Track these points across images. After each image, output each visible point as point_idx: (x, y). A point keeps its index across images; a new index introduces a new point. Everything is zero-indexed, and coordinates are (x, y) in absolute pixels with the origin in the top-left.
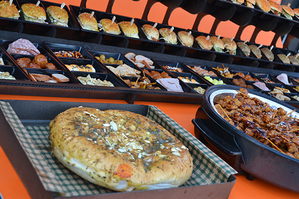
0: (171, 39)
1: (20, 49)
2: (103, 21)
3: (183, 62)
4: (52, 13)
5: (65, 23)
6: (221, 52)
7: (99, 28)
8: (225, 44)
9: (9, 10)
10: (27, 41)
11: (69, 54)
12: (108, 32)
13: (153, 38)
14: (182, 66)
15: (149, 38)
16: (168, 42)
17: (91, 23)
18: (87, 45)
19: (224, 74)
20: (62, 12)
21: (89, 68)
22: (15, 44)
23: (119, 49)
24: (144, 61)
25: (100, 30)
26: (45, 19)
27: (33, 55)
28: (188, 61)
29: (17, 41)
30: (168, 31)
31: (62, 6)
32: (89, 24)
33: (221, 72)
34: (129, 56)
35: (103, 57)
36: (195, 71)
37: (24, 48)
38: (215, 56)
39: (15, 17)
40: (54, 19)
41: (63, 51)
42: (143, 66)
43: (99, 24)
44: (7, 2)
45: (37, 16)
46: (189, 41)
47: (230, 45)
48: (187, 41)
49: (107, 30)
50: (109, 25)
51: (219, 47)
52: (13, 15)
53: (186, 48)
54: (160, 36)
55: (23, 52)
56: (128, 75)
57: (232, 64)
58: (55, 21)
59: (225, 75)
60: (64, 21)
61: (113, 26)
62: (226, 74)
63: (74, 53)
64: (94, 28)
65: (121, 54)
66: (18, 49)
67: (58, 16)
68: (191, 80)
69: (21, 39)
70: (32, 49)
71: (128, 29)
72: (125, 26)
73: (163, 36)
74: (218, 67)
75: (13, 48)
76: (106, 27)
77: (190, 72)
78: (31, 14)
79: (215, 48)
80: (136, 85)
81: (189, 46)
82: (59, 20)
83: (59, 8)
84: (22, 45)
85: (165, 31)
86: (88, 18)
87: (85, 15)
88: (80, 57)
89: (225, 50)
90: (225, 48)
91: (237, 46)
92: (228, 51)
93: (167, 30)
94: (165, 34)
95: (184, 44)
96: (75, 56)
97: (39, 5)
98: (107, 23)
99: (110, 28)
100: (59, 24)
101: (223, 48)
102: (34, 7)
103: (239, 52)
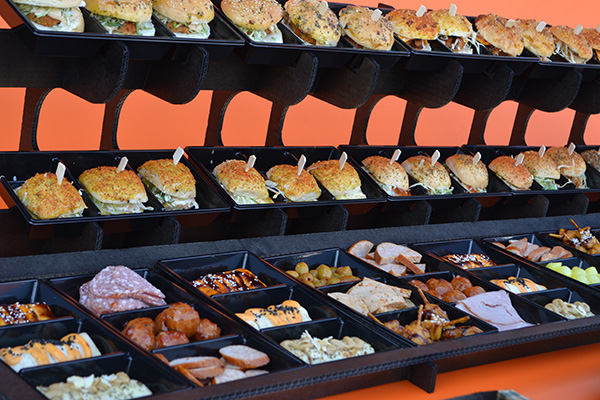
0: (438, 182)
1: (116, 297)
2: (276, 172)
3: (480, 235)
4: (158, 182)
5: (190, 197)
6: (556, 187)
7: (271, 194)
8: (558, 165)
9: (61, 197)
10: (123, 270)
11: (227, 282)
12: (293, 199)
13: (397, 190)
14: (484, 247)
15: (390, 192)
16: (433, 192)
17: (250, 185)
18: (256, 245)
19: (582, 244)
20: (179, 173)
21: (292, 309)
22: (99, 286)
23: (330, 236)
24: (400, 256)
25: (275, 197)
26: (145, 199)
27: (151, 305)
28: (490, 228)
29: (100, 276)
30: (428, 163)
31: (177, 157)
32: (247, 190)
33: (575, 241)
34: (360, 249)
35: (303, 268)
36: (518, 253)
37: (127, 292)
38: (548, 202)
39: (76, 211)
40: (163, 195)
41: (210, 275)
42: (403, 270)
43: (269, 182)
44: (50, 177)
45: (126, 196)
46: (479, 176)
47: (570, 164)
48: (474, 176)
49: (292, 194)
50: (293, 179)
51: (547, 175)
52: (72, 208)
53: (476, 197)
54: (412, 180)
55: (124, 302)
56: (387, 307)
57: (588, 213)
58: (167, 199)
59: (587, 249)
60: (189, 193)
61: (302, 181)
62: (590, 245)
63: (237, 274)
64: (260, 197)
65: (340, 249)
66: (111, 297)
67: (174, 185)
68: (524, 285)
69: (107, 269)
70: (146, 290)
71: (337, 181)
72: (326, 172)
73: (416, 177)
74: (562, 230)
75: (96, 297)
76: (286, 186)
77: (511, 261)
78: (111, 194)
79: (539, 181)
80: (419, 333)
81: (481, 191)
82: (177, 194)
83: (168, 162)
84: (120, 285)
85: (420, 166)
86: (242, 173)
87: (232, 168)
88: (254, 283)
89: (562, 180)
90: (561, 176)
91: (587, 164)
92: (570, 181)
93: (423, 161)
94: (421, 170)
95: (469, 187)
96: (242, 282)
97: (126, 168)
98: (287, 176)
99: (298, 187)
100: (177, 203)
101: (558, 177)
102: (113, 175)
103: (592, 178)
